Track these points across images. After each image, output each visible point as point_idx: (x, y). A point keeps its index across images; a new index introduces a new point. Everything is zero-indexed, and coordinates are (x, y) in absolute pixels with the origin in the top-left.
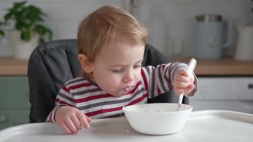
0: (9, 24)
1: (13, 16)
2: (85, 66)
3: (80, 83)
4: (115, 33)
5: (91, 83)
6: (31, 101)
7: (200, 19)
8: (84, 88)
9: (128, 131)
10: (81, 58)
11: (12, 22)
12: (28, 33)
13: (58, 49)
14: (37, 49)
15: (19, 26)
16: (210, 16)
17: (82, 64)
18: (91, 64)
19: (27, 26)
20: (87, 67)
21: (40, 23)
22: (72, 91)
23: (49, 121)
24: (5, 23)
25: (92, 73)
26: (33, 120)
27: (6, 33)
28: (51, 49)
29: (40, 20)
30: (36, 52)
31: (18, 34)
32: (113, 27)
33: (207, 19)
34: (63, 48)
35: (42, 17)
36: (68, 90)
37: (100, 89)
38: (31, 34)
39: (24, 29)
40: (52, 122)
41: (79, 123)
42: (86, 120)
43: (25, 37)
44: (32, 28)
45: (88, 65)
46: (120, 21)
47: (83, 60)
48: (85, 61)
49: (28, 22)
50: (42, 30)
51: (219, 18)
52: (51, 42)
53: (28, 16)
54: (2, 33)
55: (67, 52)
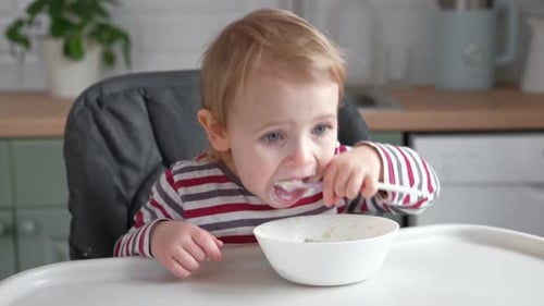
0: (39, 24)
1: (46, 8)
2: (214, 137)
3: (205, 173)
4: (260, 56)
5: (229, 176)
8: (211, 187)
11: (44, 20)
12: (78, 43)
13: (127, 94)
15: (59, 28)
19: (76, 29)
20: (219, 139)
22: (182, 191)
24: (30, 23)
25: (230, 150)
27: (35, 43)
28: (112, 95)
29: (102, 13)
30: (82, 103)
31: (56, 45)
33: (461, 3)
34: (139, 91)
36: (176, 186)
37: (245, 192)
38: (85, 44)
43: (71, 52)
46: (276, 32)
47: (208, 122)
48: (213, 126)
49: (75, 19)
51: (488, 2)
53: (75, 8)
54: (25, 42)
55: (147, 101)
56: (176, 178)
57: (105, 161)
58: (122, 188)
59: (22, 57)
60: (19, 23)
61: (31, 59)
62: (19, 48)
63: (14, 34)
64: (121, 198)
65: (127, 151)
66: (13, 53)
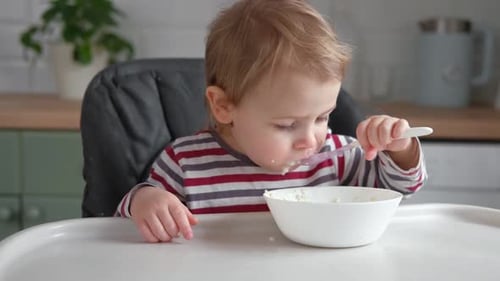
0: (51, 31)
1: (59, 15)
2: (218, 110)
3: (204, 146)
5: (225, 149)
6: (85, 177)
7: (428, 26)
9: (271, 239)
10: (211, 94)
11: (57, 27)
12: (87, 49)
13: (141, 77)
14: (101, 76)
15: (70, 33)
16: (448, 22)
17: (212, 105)
18: (230, 107)
19: (86, 35)
20: (223, 112)
21: (111, 30)
22: (184, 161)
23: (119, 215)
24: (44, 29)
25: (232, 124)
26: (88, 213)
27: (46, 48)
28: (127, 76)
29: (111, 22)
31: (67, 49)
32: (287, 41)
33: (441, 27)
34: (151, 74)
35: (116, 17)
36: (175, 158)
38: (94, 50)
39: (79, 41)
40: (125, 217)
41: (173, 225)
42: (186, 222)
43: (80, 56)
44: (95, 38)
45: (226, 108)
47: (216, 97)
48: (218, 101)
49: (88, 26)
50: (115, 43)
51: (466, 26)
52: (130, 62)
53: (89, 16)
54: (38, 48)
55: (158, 83)
56: (177, 151)
57: (118, 134)
58: (133, 161)
59: (34, 61)
60: (33, 30)
61: (41, 64)
62: (31, 53)
63: (27, 40)
64: (132, 171)
65: (139, 128)
66: (26, 58)
